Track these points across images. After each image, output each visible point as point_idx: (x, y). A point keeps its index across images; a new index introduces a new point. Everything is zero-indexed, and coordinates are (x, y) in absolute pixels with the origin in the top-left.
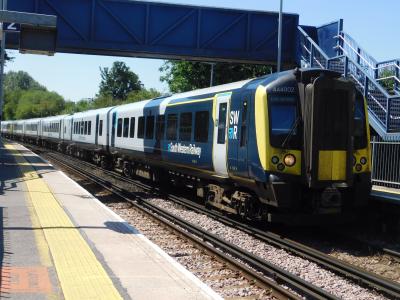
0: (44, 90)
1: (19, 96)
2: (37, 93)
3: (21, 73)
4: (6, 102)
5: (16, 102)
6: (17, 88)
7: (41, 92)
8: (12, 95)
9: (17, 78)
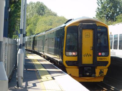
0: (56, 15)
1: (37, 20)
2: (50, 17)
3: (38, 3)
4: (28, 25)
5: (35, 24)
6: (36, 14)
7: (53, 16)
8: (32, 20)
9: (36, 7)
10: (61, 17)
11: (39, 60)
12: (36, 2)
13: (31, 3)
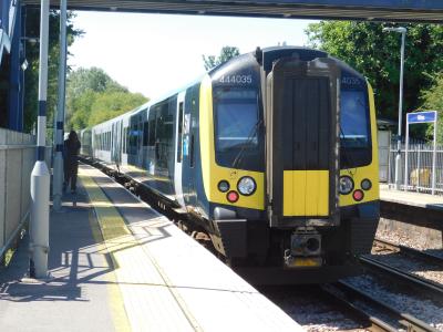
0: (126, 91)
1: (93, 100)
2: (116, 95)
3: (93, 70)
4: (76, 109)
5: (88, 109)
6: (88, 90)
7: (122, 94)
8: (83, 100)
9: (89, 76)
10: (136, 94)
11: (95, 180)
12: (89, 68)
13: (81, 71)
